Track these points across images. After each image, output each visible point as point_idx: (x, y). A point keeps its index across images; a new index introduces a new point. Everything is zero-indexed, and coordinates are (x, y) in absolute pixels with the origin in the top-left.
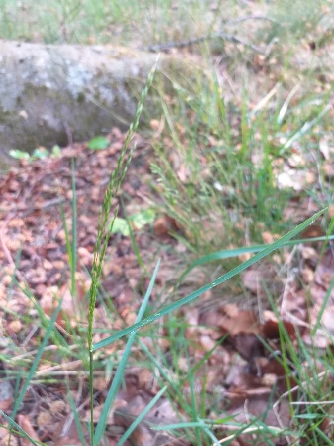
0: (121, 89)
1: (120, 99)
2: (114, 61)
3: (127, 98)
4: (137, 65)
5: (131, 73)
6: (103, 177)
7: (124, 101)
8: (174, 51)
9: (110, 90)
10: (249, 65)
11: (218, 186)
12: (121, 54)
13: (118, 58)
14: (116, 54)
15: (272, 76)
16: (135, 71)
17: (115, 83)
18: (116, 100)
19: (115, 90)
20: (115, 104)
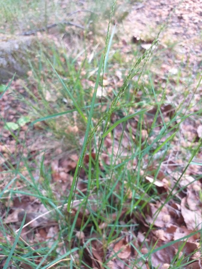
0: (10, 58)
1: (11, 63)
2: (4, 42)
3: (15, 62)
4: (17, 43)
5: (14, 48)
6: (6, 106)
7: (13, 63)
8: (39, 33)
9: (4, 59)
10: (79, 37)
11: (65, 100)
12: (7, 38)
13: (6, 41)
14: (5, 39)
15: (92, 41)
16: (17, 47)
17: (7, 54)
18: (8, 64)
19: (6, 58)
20: (8, 66)
